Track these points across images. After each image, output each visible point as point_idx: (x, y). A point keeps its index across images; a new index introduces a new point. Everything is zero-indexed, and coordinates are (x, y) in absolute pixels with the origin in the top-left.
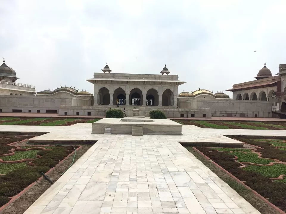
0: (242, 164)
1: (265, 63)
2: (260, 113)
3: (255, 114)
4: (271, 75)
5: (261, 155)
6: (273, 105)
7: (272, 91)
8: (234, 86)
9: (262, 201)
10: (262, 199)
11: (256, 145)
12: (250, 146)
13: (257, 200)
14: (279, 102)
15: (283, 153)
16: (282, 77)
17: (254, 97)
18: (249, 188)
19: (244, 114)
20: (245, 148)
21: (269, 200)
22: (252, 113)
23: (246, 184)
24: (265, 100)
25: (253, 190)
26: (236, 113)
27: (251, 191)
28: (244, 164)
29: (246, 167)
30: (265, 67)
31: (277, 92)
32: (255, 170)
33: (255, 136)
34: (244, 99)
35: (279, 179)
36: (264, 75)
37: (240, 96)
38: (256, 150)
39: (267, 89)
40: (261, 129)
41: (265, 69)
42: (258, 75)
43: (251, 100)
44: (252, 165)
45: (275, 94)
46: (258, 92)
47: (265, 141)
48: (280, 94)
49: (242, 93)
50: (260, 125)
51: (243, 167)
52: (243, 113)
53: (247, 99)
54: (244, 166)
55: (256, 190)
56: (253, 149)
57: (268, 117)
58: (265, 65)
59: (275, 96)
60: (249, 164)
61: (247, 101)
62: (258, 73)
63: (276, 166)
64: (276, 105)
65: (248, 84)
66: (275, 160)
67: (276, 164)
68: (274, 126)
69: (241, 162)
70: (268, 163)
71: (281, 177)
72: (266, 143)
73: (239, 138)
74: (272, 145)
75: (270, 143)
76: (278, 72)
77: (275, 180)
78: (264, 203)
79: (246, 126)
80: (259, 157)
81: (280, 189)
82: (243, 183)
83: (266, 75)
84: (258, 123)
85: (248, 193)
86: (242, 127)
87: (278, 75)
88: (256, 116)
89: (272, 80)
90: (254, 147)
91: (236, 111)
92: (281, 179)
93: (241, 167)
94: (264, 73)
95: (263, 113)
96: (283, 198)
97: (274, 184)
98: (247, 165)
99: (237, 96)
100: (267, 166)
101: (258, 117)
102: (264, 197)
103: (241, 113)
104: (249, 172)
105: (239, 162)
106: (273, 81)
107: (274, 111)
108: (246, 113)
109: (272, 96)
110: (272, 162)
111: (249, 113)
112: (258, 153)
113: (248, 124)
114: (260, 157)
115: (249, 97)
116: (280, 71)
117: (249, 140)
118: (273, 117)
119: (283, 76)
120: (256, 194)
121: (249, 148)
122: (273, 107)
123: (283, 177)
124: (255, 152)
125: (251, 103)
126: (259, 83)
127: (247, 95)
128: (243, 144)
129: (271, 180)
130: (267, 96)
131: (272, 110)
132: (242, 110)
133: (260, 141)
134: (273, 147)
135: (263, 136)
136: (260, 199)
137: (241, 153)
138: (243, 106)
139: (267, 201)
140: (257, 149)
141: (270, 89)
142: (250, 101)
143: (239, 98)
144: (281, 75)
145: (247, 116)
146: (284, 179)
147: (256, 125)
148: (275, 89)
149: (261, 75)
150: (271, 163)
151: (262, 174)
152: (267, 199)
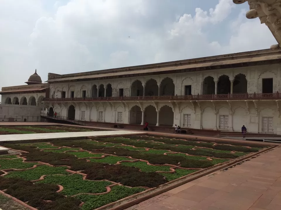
0: (4, 172)
1: (36, 70)
2: (29, 117)
3: (24, 118)
4: (41, 81)
5: (26, 159)
6: (42, 110)
7: (41, 97)
8: (3, 89)
9: (21, 206)
10: (21, 204)
11: (22, 149)
12: (15, 152)
13: (17, 206)
14: (48, 107)
15: (46, 155)
16: (50, 85)
17: (24, 102)
18: (9, 196)
19: (13, 119)
20: (10, 154)
21: (28, 203)
22: (21, 117)
23: (6, 192)
24: (34, 105)
25: (14, 197)
26: (5, 118)
27: (11, 199)
28: (6, 171)
29: (9, 174)
30: (36, 73)
31: (46, 98)
32: (17, 176)
33: (21, 141)
34: (14, 103)
35: (40, 180)
36: (34, 81)
37: (10, 99)
38: (21, 154)
39: (37, 95)
40: (28, 133)
41: (36, 75)
42: (29, 81)
43: (21, 104)
44: (16, 171)
45: (44, 99)
46: (28, 97)
47: (31, 145)
48: (48, 100)
49: (12, 97)
50: (28, 129)
51: (6, 175)
52: (12, 117)
53: (17, 103)
54: (6, 173)
55: (16, 196)
56: (19, 154)
57: (37, 121)
58: (36, 71)
59: (44, 101)
60: (12, 170)
61: (17, 105)
62: (29, 78)
63: (39, 168)
64: (45, 110)
65: (18, 88)
66: (39, 162)
67: (39, 166)
68: (41, 129)
69: (4, 170)
70: (32, 166)
71: (42, 178)
72: (31, 147)
73: (5, 144)
74: (38, 148)
75: (36, 146)
76: (47, 80)
77: (37, 182)
78: (23, 207)
79: (14, 130)
80: (23, 161)
81: (39, 190)
82: (3, 192)
83: (36, 81)
84: (27, 127)
85: (7, 202)
86: (9, 132)
87: (47, 83)
88: (25, 121)
89: (42, 86)
90: (19, 152)
91: (4, 115)
92: (42, 180)
93: (3, 175)
94: (35, 79)
95: (32, 117)
96: (42, 198)
97: (35, 186)
98: (10, 172)
99: (7, 100)
100: (31, 169)
101: (27, 122)
102: (24, 202)
103: (10, 117)
104: (11, 179)
105: (1, 171)
106: (43, 88)
107: (43, 115)
108: (15, 117)
109: (41, 101)
110: (36, 164)
111: (18, 117)
112: (22, 158)
113: (15, 129)
114: (25, 161)
115: (19, 101)
116: (49, 79)
117: (15, 145)
118: (41, 121)
119: (52, 84)
120: (15, 201)
121: (14, 154)
122: (42, 111)
123: (44, 178)
124: (20, 157)
125: (21, 108)
126: (29, 88)
127: (17, 99)
128: (8, 150)
129: (32, 183)
130: (36, 101)
131: (41, 114)
132: (11, 114)
133: (27, 145)
134: (39, 150)
135: (30, 140)
136: (19, 205)
137: (5, 160)
138: (12, 110)
139: (26, 205)
140: (23, 153)
141: (40, 95)
142: (19, 106)
143: (8, 101)
144: (50, 83)
145: (16, 120)
146: (45, 179)
147: (24, 130)
148: (44, 95)
149: (32, 81)
150: (35, 166)
151: (24, 179)
152: (26, 203)
